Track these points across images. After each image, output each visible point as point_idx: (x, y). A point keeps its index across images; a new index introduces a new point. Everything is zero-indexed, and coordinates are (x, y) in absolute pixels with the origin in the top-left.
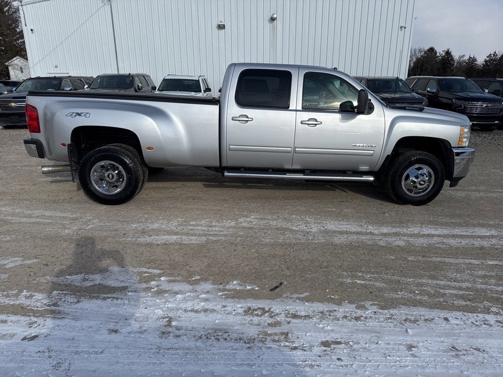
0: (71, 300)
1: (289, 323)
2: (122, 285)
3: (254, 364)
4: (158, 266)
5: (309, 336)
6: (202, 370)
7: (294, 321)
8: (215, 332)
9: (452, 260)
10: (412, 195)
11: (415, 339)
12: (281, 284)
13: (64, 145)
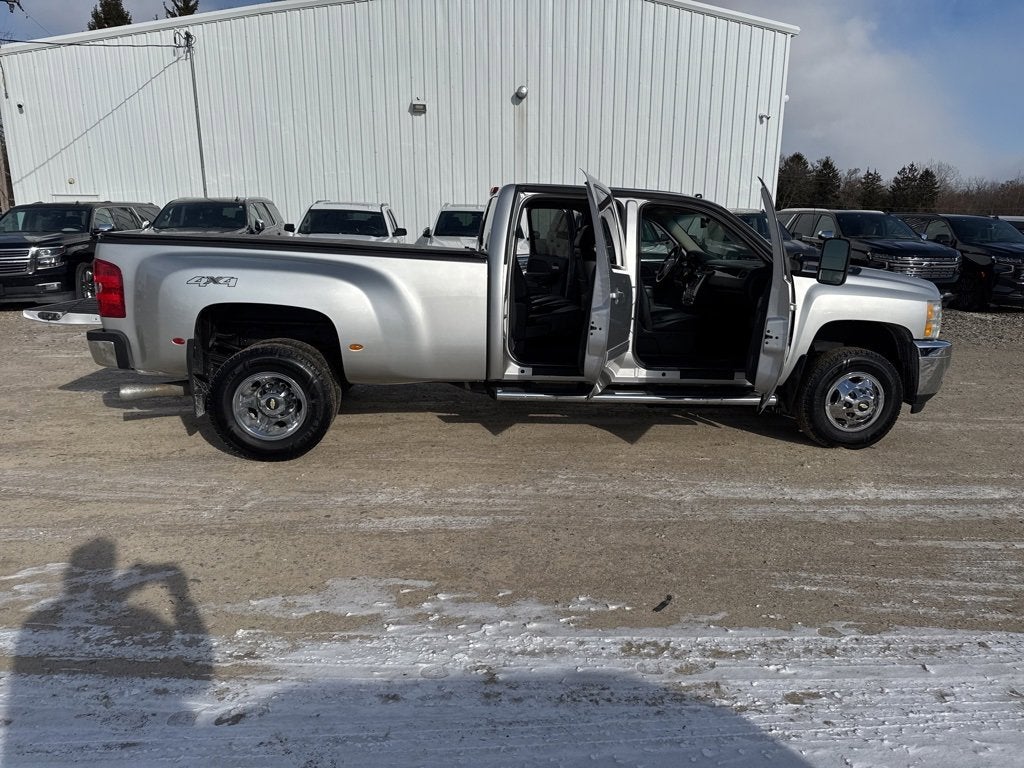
0: (279, 646)
1: (713, 666)
2: (366, 612)
3: (682, 741)
4: (422, 575)
5: (758, 686)
6: (593, 757)
7: (719, 662)
8: (584, 690)
9: (953, 544)
10: (845, 428)
11: (943, 681)
12: (669, 598)
13: (179, 341)
